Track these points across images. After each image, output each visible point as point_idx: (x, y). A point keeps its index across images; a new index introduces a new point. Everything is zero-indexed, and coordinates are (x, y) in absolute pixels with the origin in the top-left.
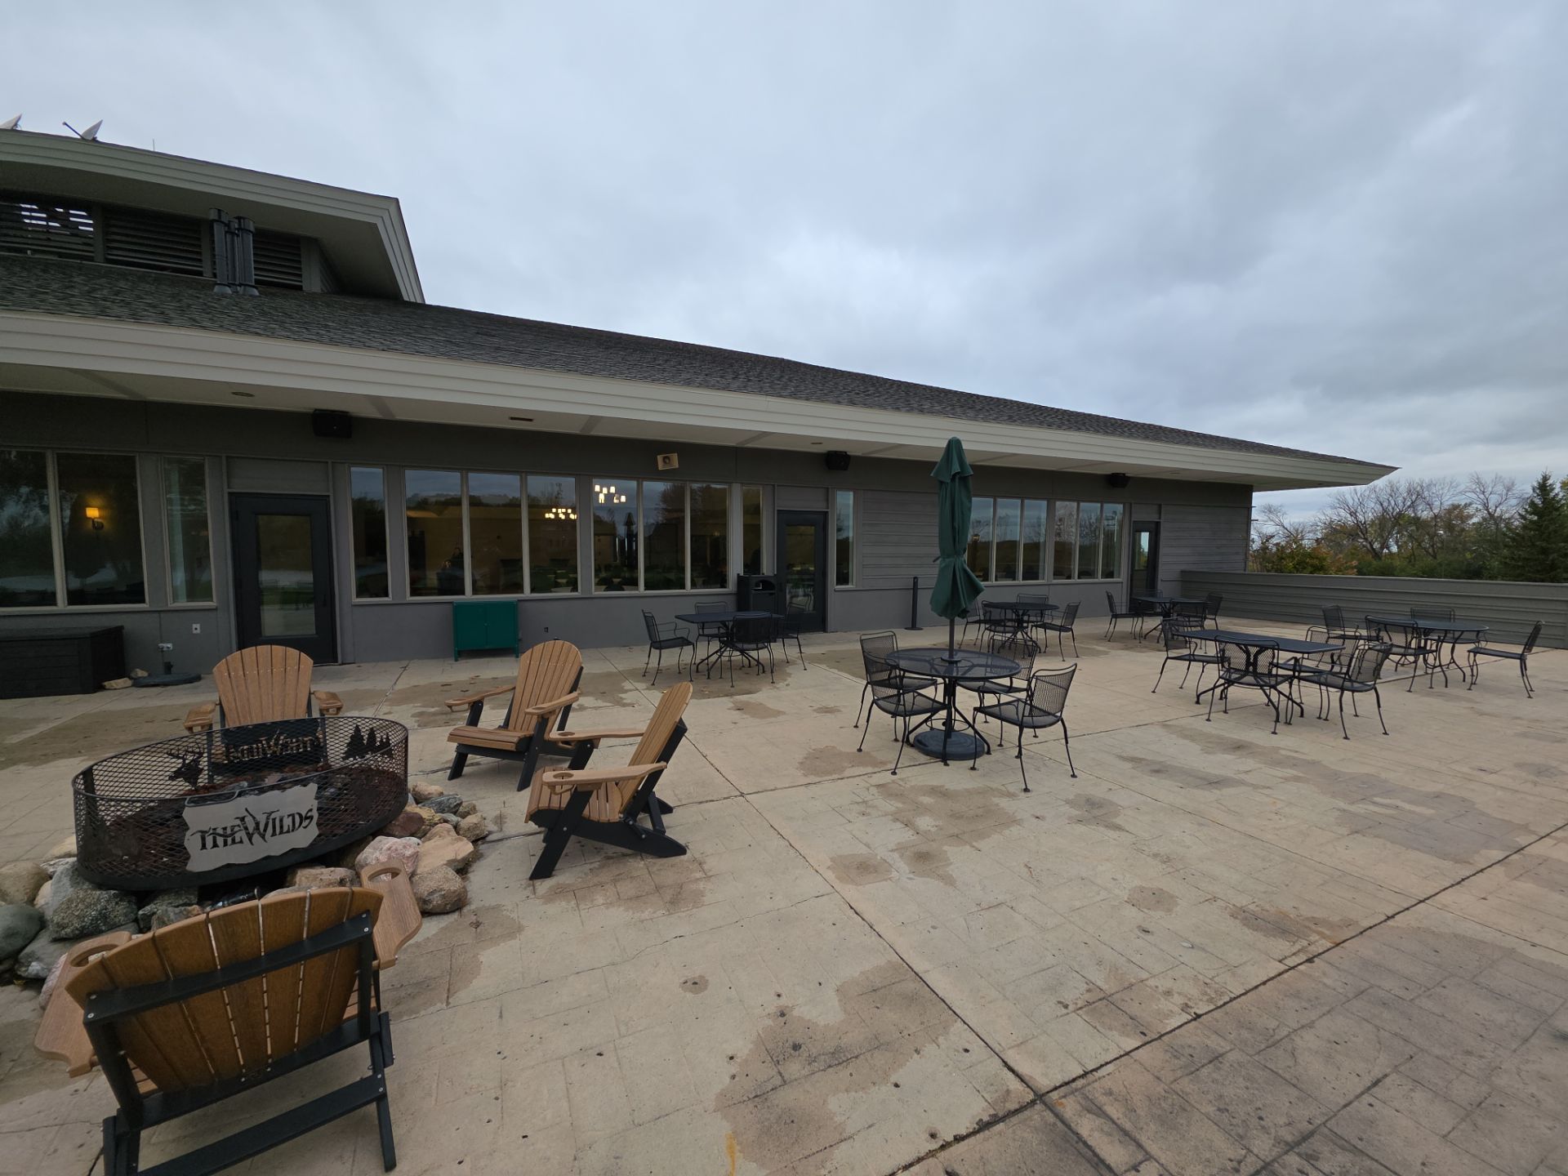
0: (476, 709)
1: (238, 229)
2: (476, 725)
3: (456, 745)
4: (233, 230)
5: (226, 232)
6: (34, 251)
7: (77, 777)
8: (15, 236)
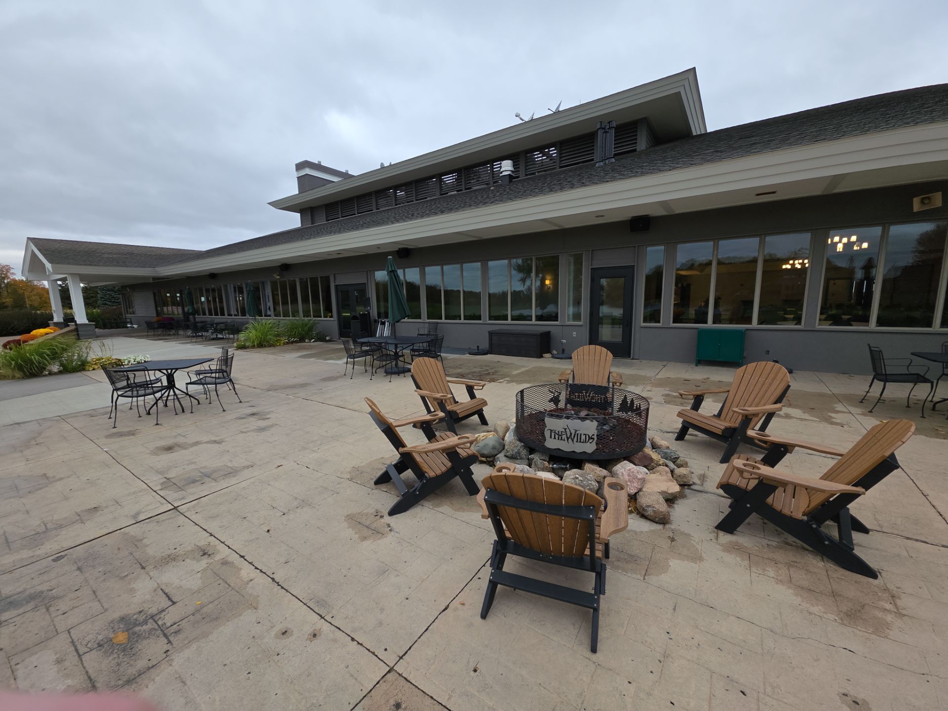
0: (698, 401)
1: (608, 129)
2: (697, 410)
3: (682, 420)
4: (606, 130)
5: (603, 133)
6: (538, 172)
7: (518, 393)
8: (532, 168)
